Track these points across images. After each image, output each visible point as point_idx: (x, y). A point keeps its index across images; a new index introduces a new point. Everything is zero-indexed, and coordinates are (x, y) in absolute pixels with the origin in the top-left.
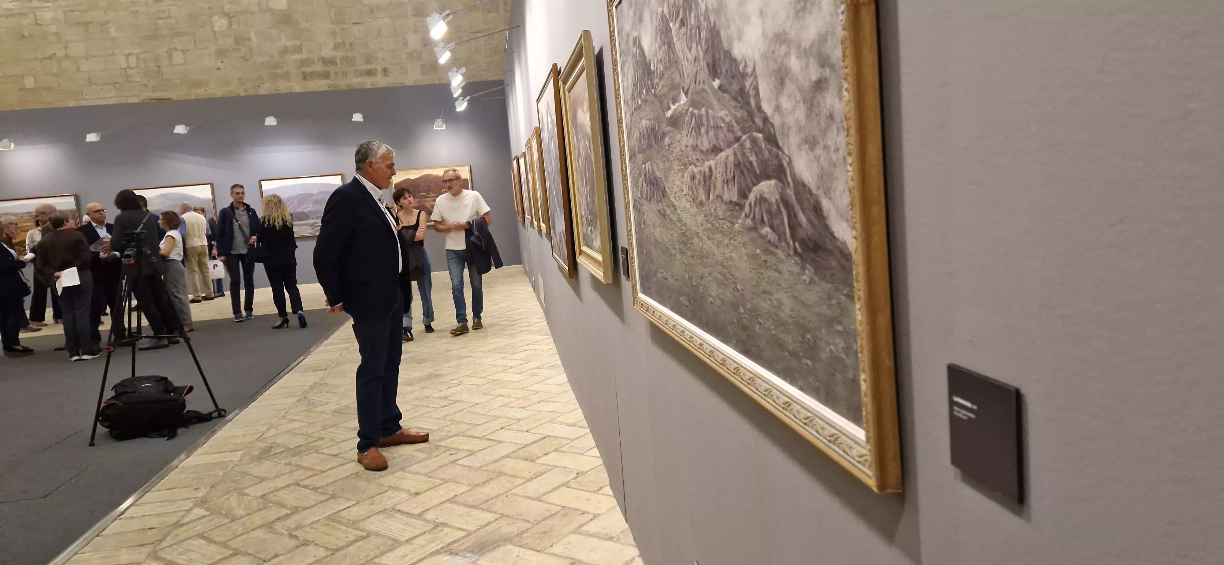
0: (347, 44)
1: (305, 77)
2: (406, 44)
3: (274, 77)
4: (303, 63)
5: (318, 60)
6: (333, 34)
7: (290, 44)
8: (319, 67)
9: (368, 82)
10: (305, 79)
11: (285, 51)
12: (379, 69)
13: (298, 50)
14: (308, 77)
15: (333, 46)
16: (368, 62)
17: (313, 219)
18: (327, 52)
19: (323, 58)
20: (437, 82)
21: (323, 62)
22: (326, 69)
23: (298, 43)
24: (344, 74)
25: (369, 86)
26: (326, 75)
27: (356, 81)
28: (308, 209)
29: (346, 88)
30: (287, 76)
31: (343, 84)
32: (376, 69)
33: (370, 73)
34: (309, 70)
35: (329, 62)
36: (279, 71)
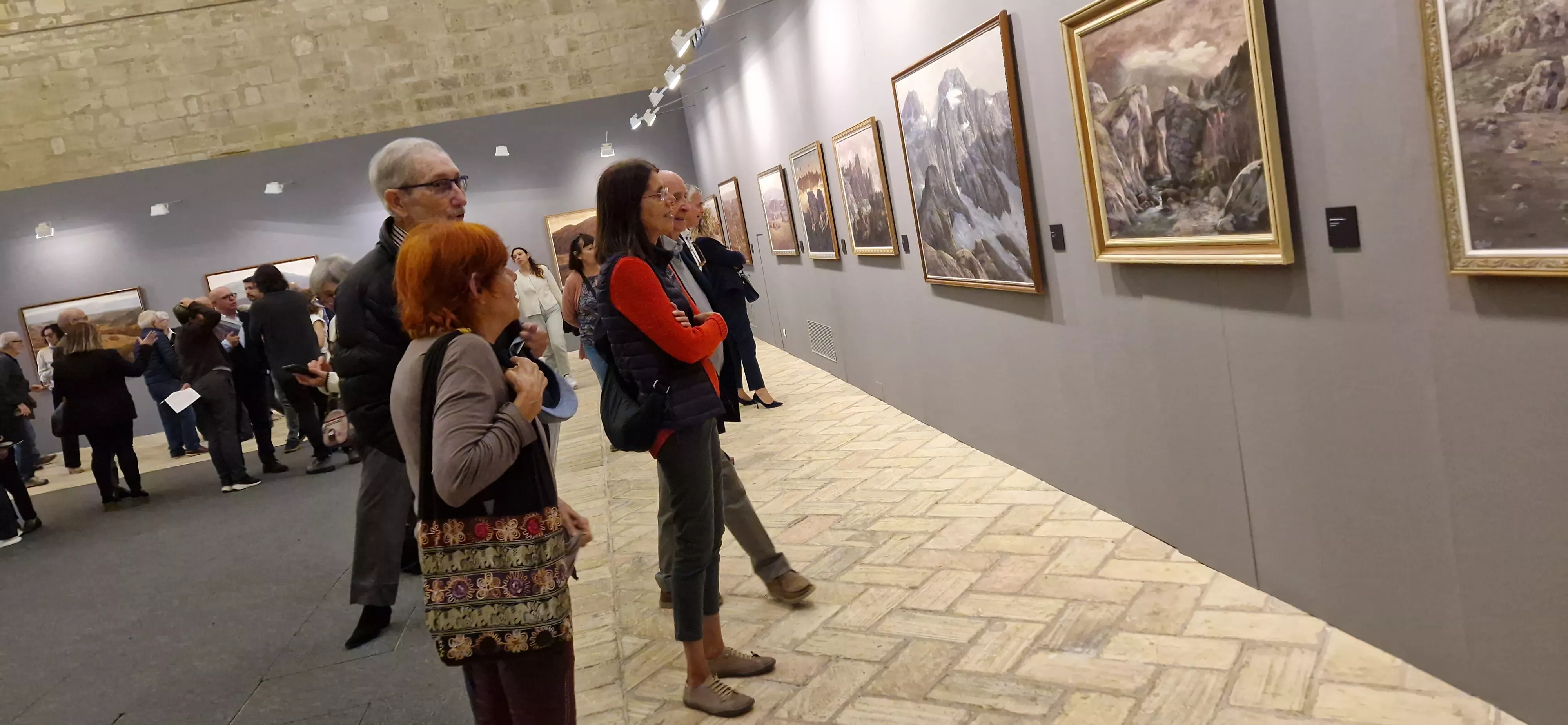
0: (471, 58)
1: (421, 106)
2: (546, 51)
3: (381, 110)
4: (417, 87)
5: (436, 82)
6: (452, 46)
7: (396, 64)
8: (437, 92)
9: (502, 105)
10: (421, 108)
11: (391, 75)
12: (516, 88)
13: (408, 71)
14: (424, 106)
15: (452, 62)
16: (499, 79)
18: (447, 71)
19: (440, 79)
20: (592, 97)
21: (442, 85)
22: (446, 92)
23: (407, 62)
24: (471, 97)
25: (505, 111)
26: (447, 102)
27: (486, 106)
29: (475, 116)
30: (396, 107)
31: (469, 111)
32: (510, 87)
33: (503, 93)
34: (425, 96)
35: (448, 83)
36: (385, 101)
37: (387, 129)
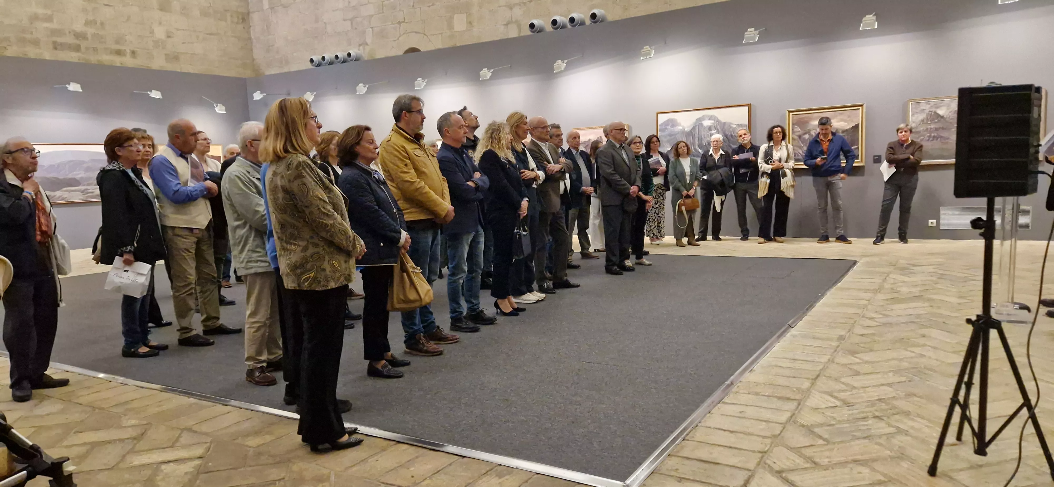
0: (98, 24)
1: (56, 46)
2: (152, 32)
3: (22, 41)
4: (54, 32)
5: (70, 32)
6: (85, 10)
7: (40, 11)
8: (70, 40)
9: (117, 61)
10: (55, 48)
11: (35, 18)
12: (128, 51)
13: (49, 19)
14: (59, 47)
15: (84, 22)
16: (117, 42)
17: (84, 185)
18: (79, 27)
19: (74, 31)
20: (179, 71)
21: (74, 35)
22: (78, 42)
23: (49, 12)
24: (95, 50)
25: (118, 65)
26: (77, 48)
27: (107, 58)
28: (80, 176)
29: (97, 63)
30: (36, 43)
31: (93, 59)
32: (125, 50)
33: (119, 53)
34: (59, 40)
35: (79, 36)
36: (28, 36)
37: (26, 57)
